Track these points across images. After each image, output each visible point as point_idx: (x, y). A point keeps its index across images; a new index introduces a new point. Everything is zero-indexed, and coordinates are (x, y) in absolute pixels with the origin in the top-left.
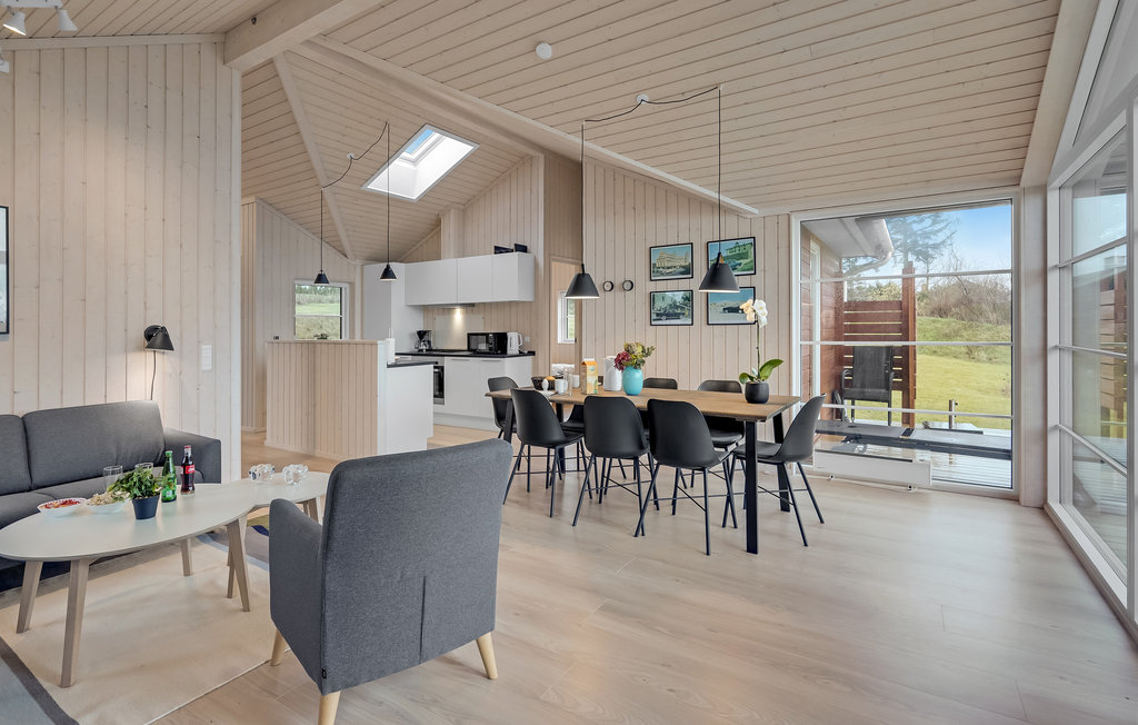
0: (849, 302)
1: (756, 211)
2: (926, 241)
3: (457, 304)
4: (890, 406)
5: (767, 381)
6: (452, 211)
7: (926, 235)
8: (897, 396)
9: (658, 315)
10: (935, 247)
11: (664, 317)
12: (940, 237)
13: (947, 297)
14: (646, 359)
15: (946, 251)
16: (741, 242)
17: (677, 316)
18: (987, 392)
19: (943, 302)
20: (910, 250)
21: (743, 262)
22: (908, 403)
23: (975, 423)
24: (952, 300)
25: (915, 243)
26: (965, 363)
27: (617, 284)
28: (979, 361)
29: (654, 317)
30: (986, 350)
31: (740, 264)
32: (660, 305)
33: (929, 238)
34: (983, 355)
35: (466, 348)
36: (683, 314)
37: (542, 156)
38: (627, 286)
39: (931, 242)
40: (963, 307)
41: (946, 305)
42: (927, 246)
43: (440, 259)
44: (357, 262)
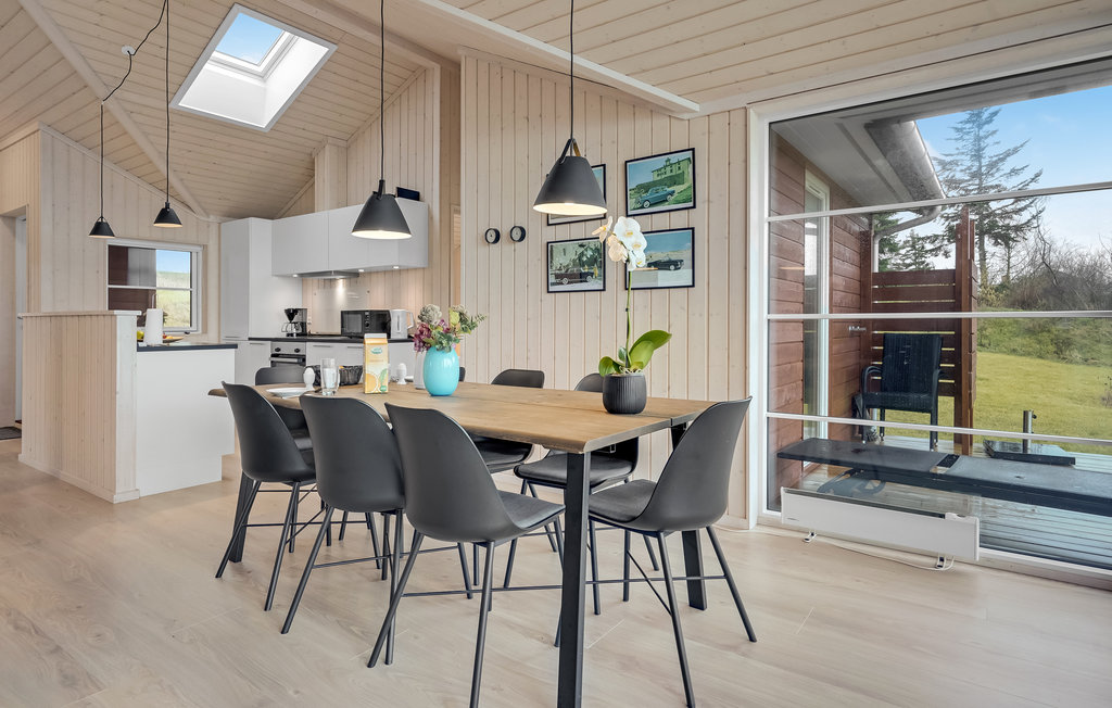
0: (881, 273)
1: (696, 107)
2: (1007, 222)
3: (338, 273)
4: (934, 421)
5: (644, 372)
6: (327, 147)
7: (1006, 214)
8: (946, 404)
9: (557, 276)
10: (1018, 228)
11: (565, 280)
12: (1025, 217)
13: (1032, 287)
14: (462, 335)
15: (1031, 235)
16: (674, 158)
17: (582, 277)
18: (1081, 401)
19: (1027, 292)
20: (988, 232)
21: (677, 188)
22: (963, 416)
23: (1065, 446)
24: (1039, 290)
25: (993, 225)
26: (1054, 364)
27: (504, 233)
28: (1071, 362)
29: (552, 279)
30: (1081, 349)
31: (672, 193)
32: (562, 260)
33: (1011, 218)
34: (1077, 355)
35: (339, 331)
36: (592, 274)
37: (437, 68)
38: (517, 234)
39: (1012, 223)
40: (1051, 298)
41: (1030, 297)
42: (1008, 227)
43: (313, 212)
44: (212, 218)
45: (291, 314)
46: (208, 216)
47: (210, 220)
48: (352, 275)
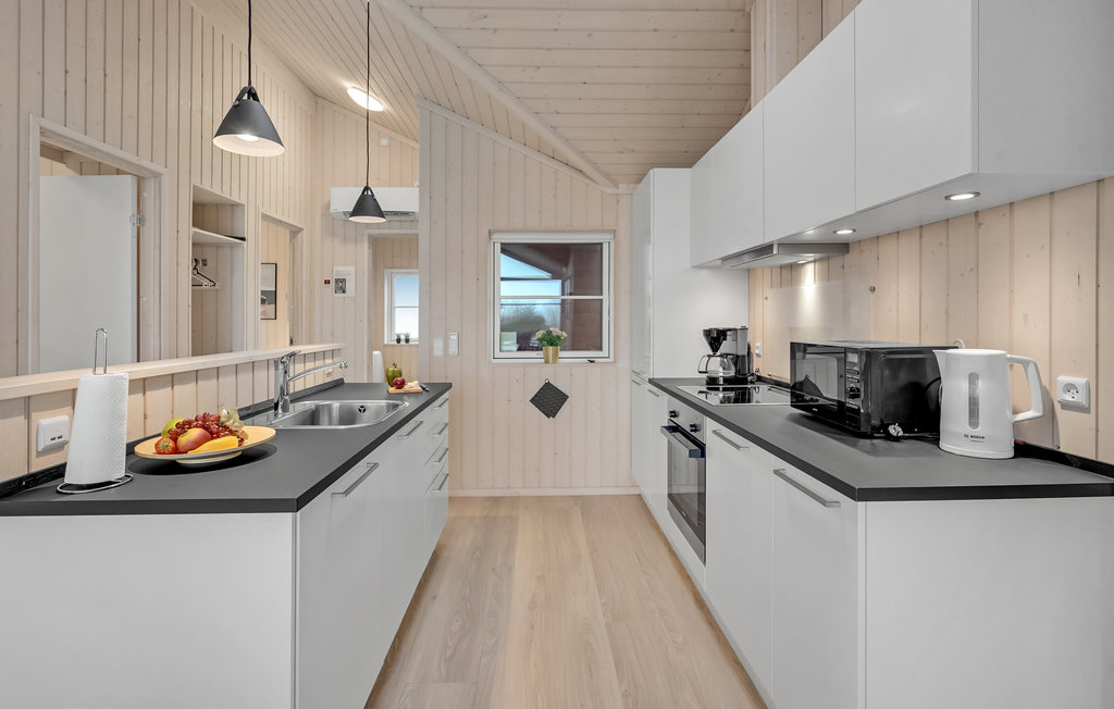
3: (803, 247)
44: (623, 188)
45: (715, 338)
46: (616, 185)
47: (619, 192)
48: (833, 250)
